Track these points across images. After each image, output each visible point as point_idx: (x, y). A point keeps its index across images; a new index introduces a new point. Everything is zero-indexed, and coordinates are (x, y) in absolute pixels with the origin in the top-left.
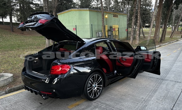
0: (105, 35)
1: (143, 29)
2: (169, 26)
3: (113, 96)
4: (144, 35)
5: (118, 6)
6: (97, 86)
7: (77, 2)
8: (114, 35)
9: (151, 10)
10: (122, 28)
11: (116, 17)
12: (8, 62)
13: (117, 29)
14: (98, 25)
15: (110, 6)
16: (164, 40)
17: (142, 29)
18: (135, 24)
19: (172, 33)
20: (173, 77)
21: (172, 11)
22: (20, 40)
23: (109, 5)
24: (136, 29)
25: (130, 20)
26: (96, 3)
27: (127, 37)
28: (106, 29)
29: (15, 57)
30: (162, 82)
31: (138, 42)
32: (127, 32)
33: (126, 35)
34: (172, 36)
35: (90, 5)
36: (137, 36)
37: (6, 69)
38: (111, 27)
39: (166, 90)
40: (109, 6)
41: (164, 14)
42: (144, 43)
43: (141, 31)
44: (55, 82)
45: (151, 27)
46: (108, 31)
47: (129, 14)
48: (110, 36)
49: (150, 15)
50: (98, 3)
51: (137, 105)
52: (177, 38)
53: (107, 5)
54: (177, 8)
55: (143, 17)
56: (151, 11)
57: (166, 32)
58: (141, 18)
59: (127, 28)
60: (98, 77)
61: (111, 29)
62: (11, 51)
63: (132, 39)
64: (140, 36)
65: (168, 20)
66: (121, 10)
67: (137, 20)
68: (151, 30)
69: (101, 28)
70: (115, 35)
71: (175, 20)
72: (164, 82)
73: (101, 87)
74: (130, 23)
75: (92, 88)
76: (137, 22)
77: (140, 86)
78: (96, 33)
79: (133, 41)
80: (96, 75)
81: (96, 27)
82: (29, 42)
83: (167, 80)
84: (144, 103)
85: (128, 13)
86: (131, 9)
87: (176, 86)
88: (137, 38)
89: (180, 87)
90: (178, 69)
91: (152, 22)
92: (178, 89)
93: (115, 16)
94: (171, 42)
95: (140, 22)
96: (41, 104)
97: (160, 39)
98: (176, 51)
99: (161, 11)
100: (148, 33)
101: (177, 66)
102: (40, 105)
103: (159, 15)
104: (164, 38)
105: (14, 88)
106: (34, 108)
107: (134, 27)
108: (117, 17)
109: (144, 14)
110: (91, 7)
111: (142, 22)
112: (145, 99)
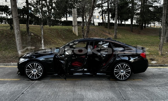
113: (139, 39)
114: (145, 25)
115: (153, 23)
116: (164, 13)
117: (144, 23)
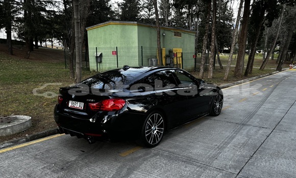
0: (162, 63)
1: (220, 55)
2: (260, 52)
3: (177, 143)
4: (220, 64)
5: (181, 19)
6: (158, 129)
7: (116, 10)
8: (175, 63)
9: (232, 26)
10: (188, 53)
11: (178, 36)
12: (17, 100)
13: (179, 55)
14: (151, 48)
15: (170, 18)
16: (251, 73)
17: (218, 56)
18: (208, 48)
19: (264, 62)
20: (258, 122)
21: (263, 29)
22: (26, 68)
23: (168, 16)
24: (208, 56)
25: (199, 41)
26: (146, 12)
27: (195, 67)
28: (164, 55)
29: (26, 94)
30: (243, 127)
31: (211, 75)
32: (195, 59)
33: (194, 64)
34: (263, 67)
35: (137, 16)
36: (211, 66)
37: (16, 110)
38: (171, 52)
39: (247, 137)
40: (168, 18)
41: (251, 33)
42: (221, 77)
43: (216, 58)
44: (105, 121)
45: (232, 52)
46: (167, 57)
47: (198, 32)
48: (169, 64)
49: (230, 34)
50: (150, 13)
51: (208, 153)
52: (270, 70)
53: (164, 16)
54: (270, 25)
55: (220, 37)
56: (232, 28)
57: (254, 61)
58: (217, 38)
59: (196, 54)
60: (159, 117)
61: (171, 55)
62: (16, 84)
63: (202, 70)
64: (214, 65)
65: (256, 42)
66: (187, 24)
67: (210, 41)
68: (232, 57)
69: (155, 52)
70: (177, 63)
71: (269, 42)
72: (244, 127)
73: (161, 130)
74: (199, 45)
75: (150, 131)
76: (210, 45)
77: (213, 133)
78: (148, 60)
79: (203, 73)
80: (156, 115)
81: (148, 51)
82: (41, 71)
83: (249, 125)
84: (218, 150)
85: (196, 30)
86: (201, 24)
87: (261, 132)
88: (210, 69)
89: (265, 133)
90: (266, 112)
91: (233, 45)
92: (263, 135)
93: (177, 34)
94: (261, 76)
95: (215, 44)
96: (83, 151)
97: (244, 71)
98: (266, 89)
99: (246, 29)
100: (227, 62)
101: (265, 109)
102: (82, 153)
103: (244, 35)
104: (251, 70)
105: (39, 135)
106: (74, 156)
107: (205, 53)
108: (180, 35)
109: (220, 32)
110: (138, 19)
111: (218, 44)
112: (219, 146)
113: (29, 68)
114: (37, 43)
115: (50, 41)
116: (77, 19)
117: (34, 39)
